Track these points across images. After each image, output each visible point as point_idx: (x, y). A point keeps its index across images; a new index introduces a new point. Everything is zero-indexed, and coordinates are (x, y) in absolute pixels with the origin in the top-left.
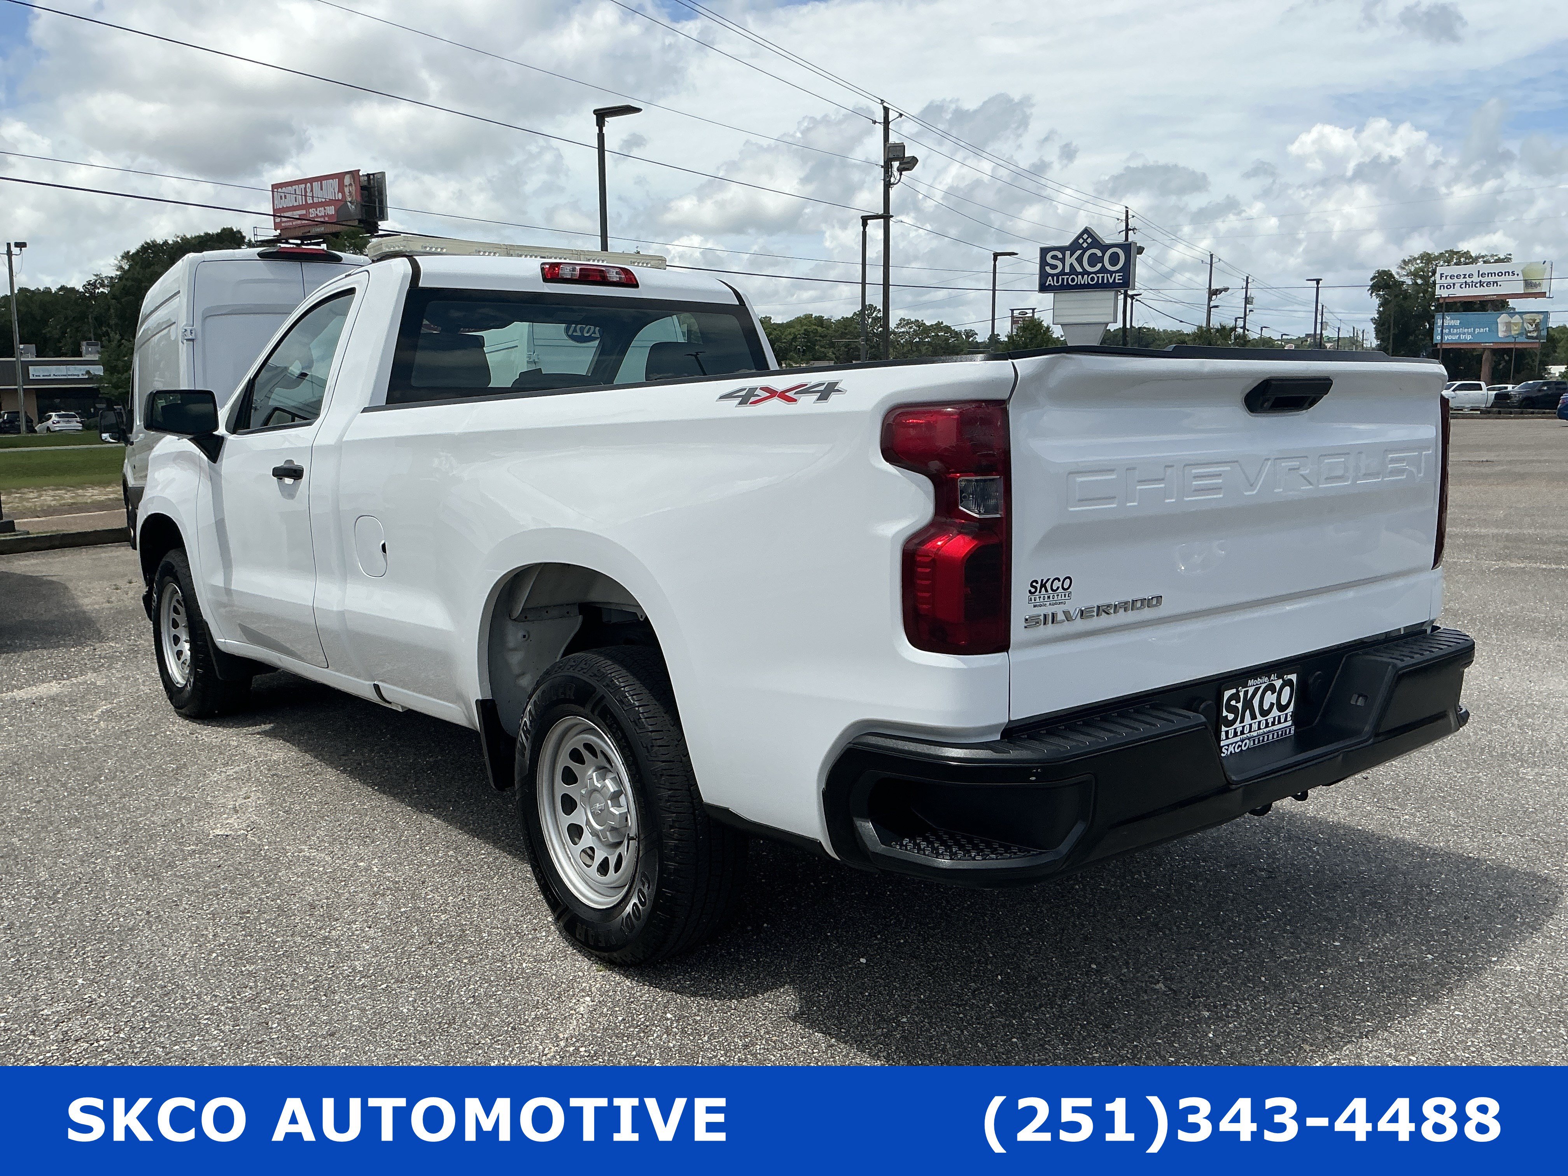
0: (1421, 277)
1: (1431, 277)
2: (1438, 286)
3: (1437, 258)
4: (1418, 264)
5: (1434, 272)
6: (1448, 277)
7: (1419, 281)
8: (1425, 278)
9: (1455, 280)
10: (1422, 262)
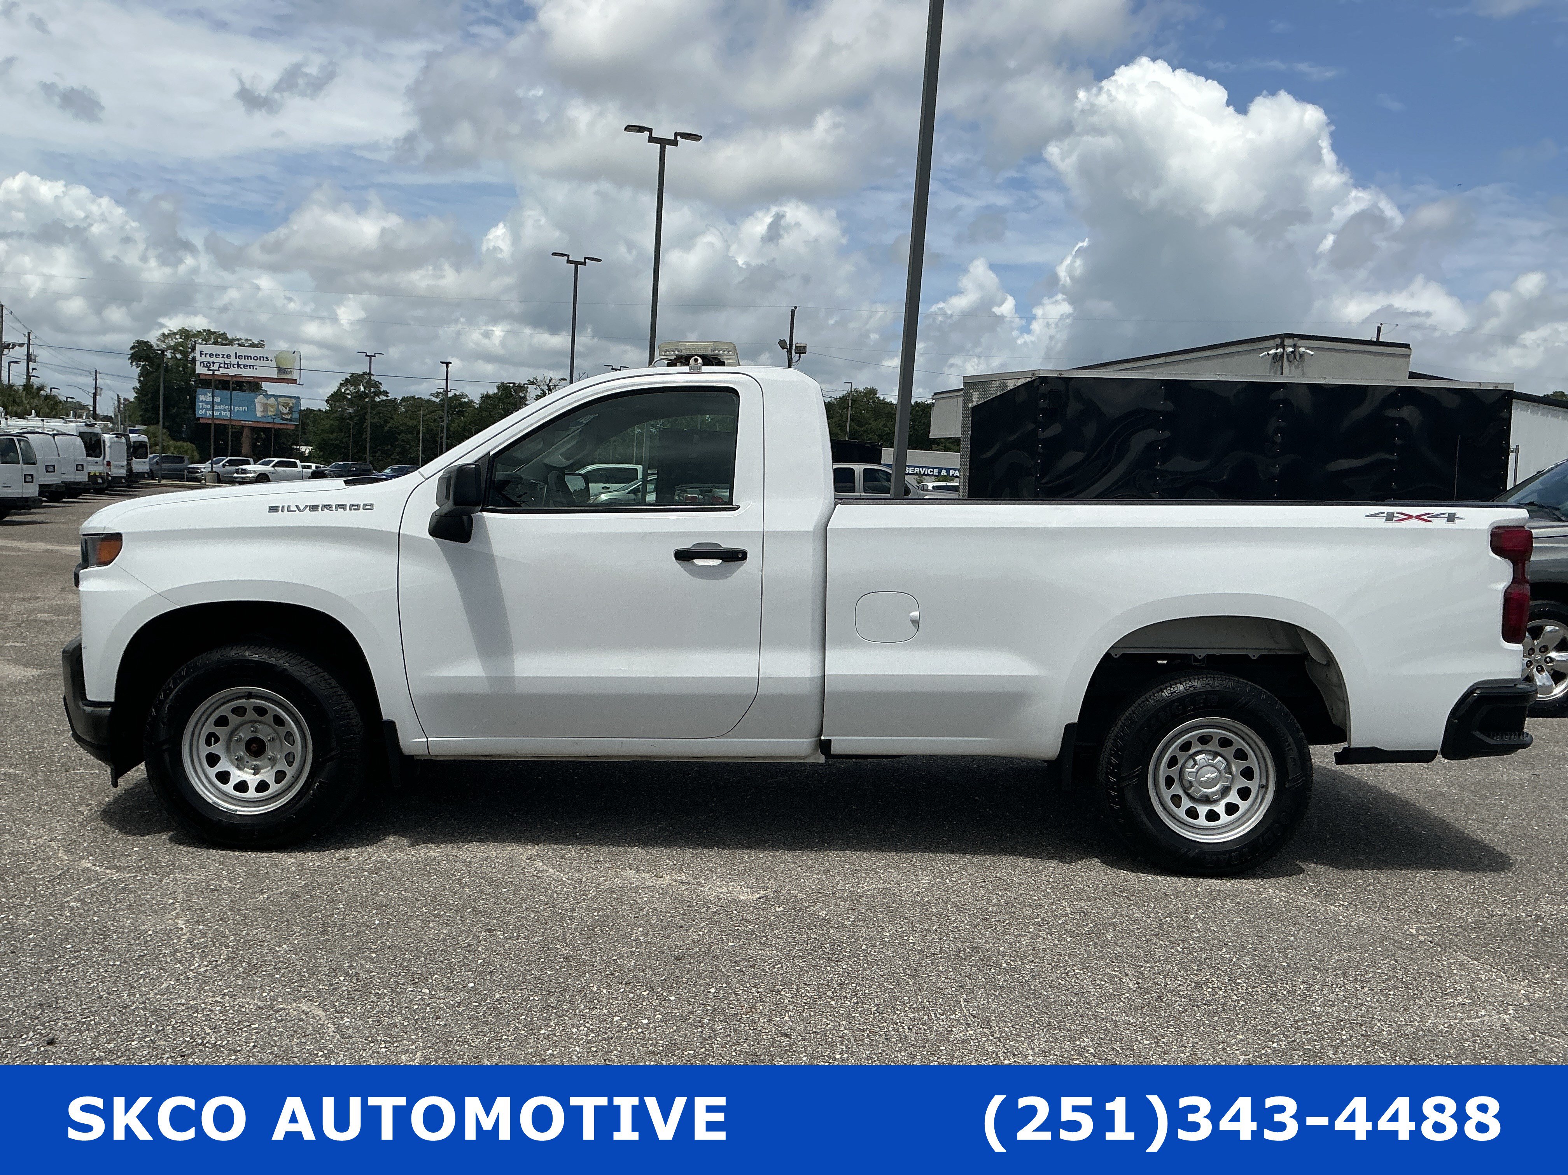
0: (181, 352)
1: (190, 353)
2: (198, 363)
3: (195, 336)
4: (177, 339)
5: (193, 349)
6: (208, 356)
7: (179, 356)
8: (185, 353)
9: (214, 359)
10: (181, 338)
